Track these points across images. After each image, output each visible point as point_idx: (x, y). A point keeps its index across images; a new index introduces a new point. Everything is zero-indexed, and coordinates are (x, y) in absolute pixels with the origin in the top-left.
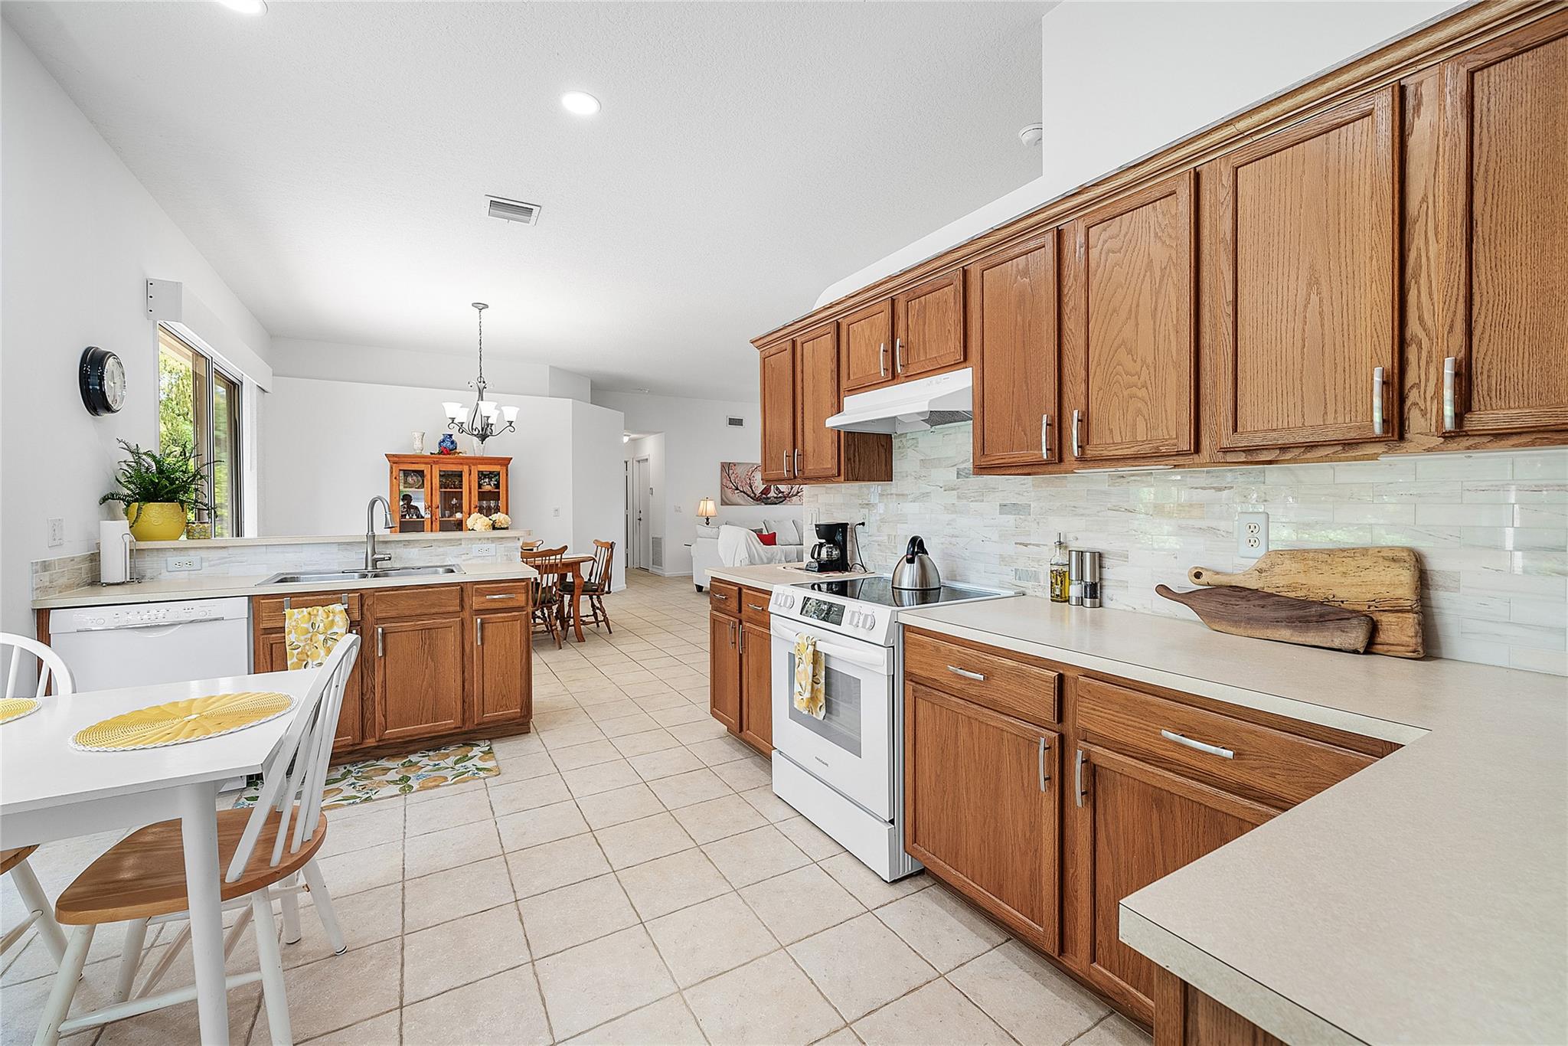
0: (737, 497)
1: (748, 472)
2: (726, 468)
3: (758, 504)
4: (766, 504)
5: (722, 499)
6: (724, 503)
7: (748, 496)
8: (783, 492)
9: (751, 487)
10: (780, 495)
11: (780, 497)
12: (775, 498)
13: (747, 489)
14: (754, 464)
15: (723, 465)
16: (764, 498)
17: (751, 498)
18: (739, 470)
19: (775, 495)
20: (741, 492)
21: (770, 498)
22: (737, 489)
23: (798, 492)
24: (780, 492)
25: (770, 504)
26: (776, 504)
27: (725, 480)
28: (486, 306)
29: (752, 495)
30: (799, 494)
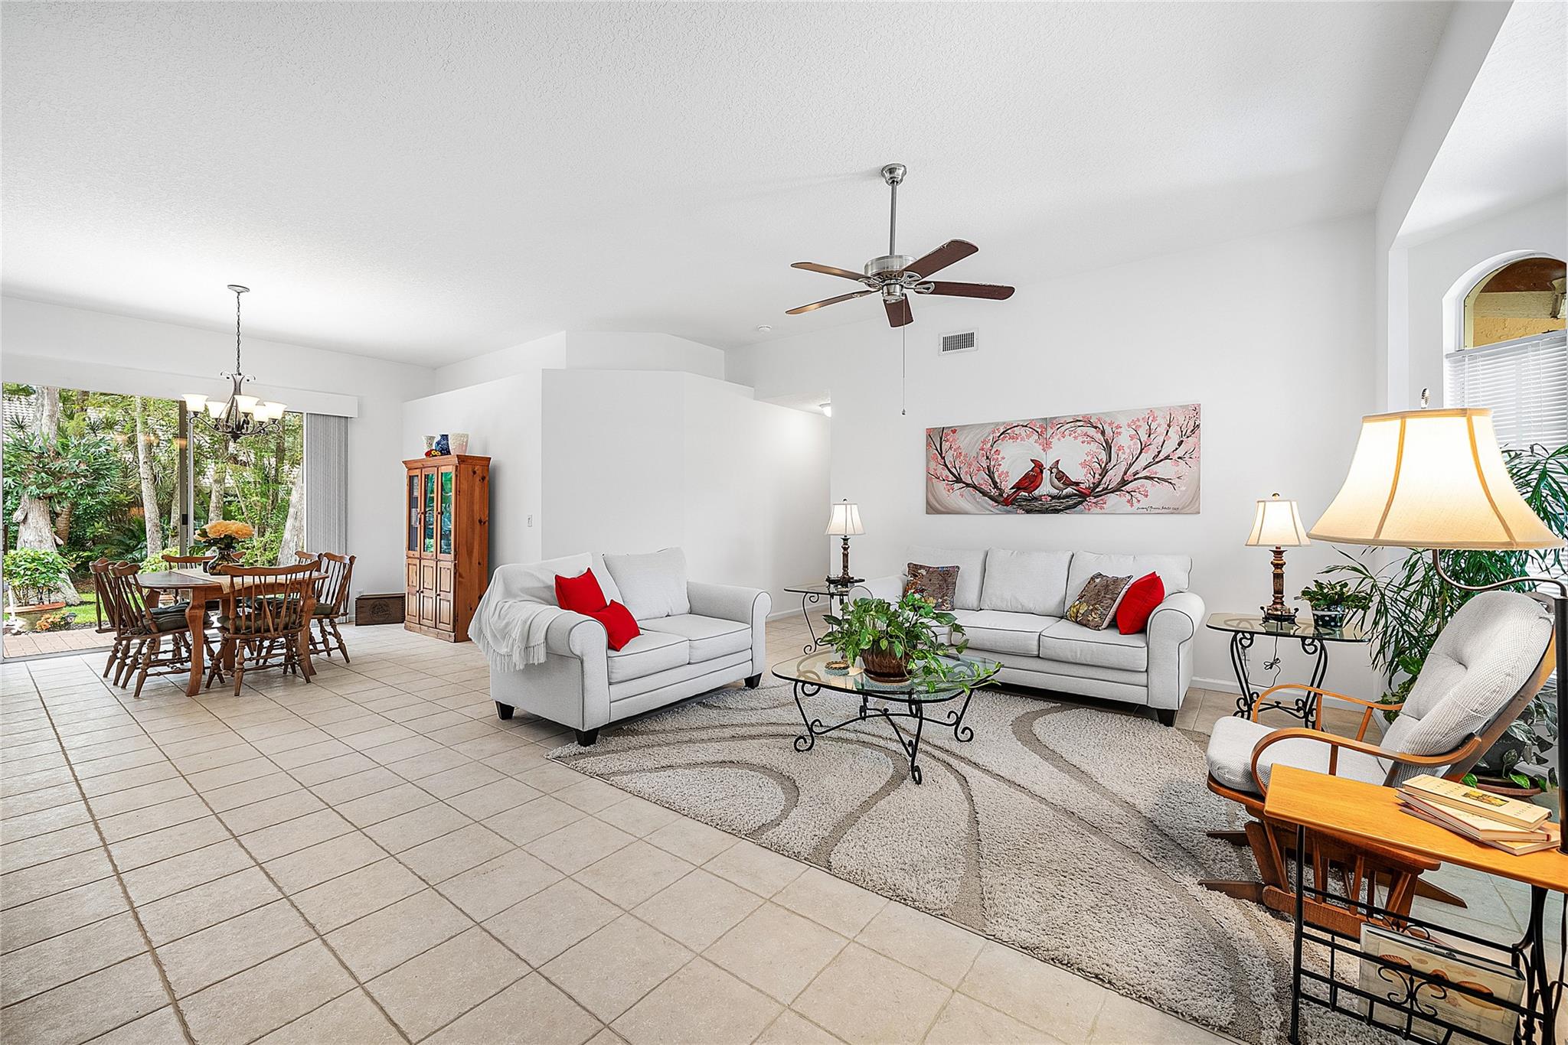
0: (958, 497)
1: (984, 442)
2: (938, 439)
3: (1008, 512)
4: (1028, 512)
5: (928, 503)
6: (932, 509)
7: (984, 494)
8: (1077, 484)
9: (991, 475)
10: (1069, 490)
11: (1068, 496)
12: (1053, 497)
13: (981, 479)
14: (997, 424)
15: (930, 434)
16: (1026, 500)
17: (992, 498)
18: (966, 443)
19: (1055, 492)
20: (968, 485)
21: (1035, 499)
22: (959, 480)
23: (1124, 482)
24: (1069, 483)
25: (1040, 512)
26: (1057, 511)
27: (933, 464)
28: (247, 290)
29: (994, 492)
30: (1128, 487)
